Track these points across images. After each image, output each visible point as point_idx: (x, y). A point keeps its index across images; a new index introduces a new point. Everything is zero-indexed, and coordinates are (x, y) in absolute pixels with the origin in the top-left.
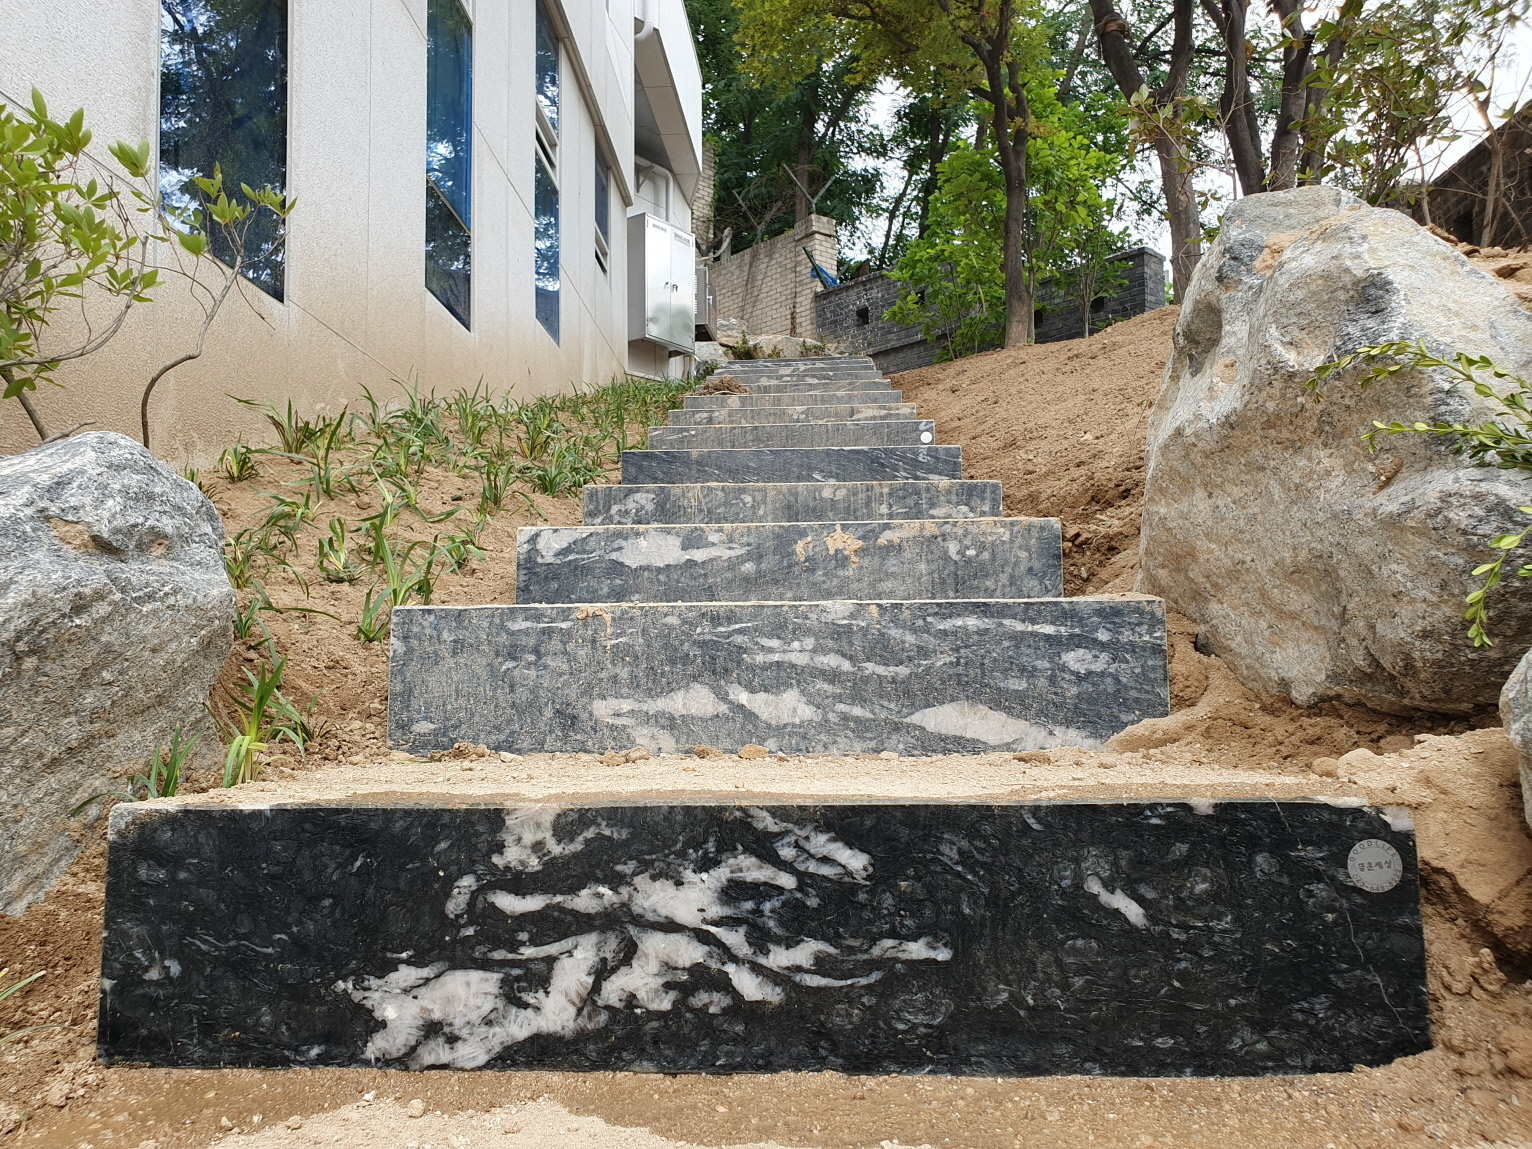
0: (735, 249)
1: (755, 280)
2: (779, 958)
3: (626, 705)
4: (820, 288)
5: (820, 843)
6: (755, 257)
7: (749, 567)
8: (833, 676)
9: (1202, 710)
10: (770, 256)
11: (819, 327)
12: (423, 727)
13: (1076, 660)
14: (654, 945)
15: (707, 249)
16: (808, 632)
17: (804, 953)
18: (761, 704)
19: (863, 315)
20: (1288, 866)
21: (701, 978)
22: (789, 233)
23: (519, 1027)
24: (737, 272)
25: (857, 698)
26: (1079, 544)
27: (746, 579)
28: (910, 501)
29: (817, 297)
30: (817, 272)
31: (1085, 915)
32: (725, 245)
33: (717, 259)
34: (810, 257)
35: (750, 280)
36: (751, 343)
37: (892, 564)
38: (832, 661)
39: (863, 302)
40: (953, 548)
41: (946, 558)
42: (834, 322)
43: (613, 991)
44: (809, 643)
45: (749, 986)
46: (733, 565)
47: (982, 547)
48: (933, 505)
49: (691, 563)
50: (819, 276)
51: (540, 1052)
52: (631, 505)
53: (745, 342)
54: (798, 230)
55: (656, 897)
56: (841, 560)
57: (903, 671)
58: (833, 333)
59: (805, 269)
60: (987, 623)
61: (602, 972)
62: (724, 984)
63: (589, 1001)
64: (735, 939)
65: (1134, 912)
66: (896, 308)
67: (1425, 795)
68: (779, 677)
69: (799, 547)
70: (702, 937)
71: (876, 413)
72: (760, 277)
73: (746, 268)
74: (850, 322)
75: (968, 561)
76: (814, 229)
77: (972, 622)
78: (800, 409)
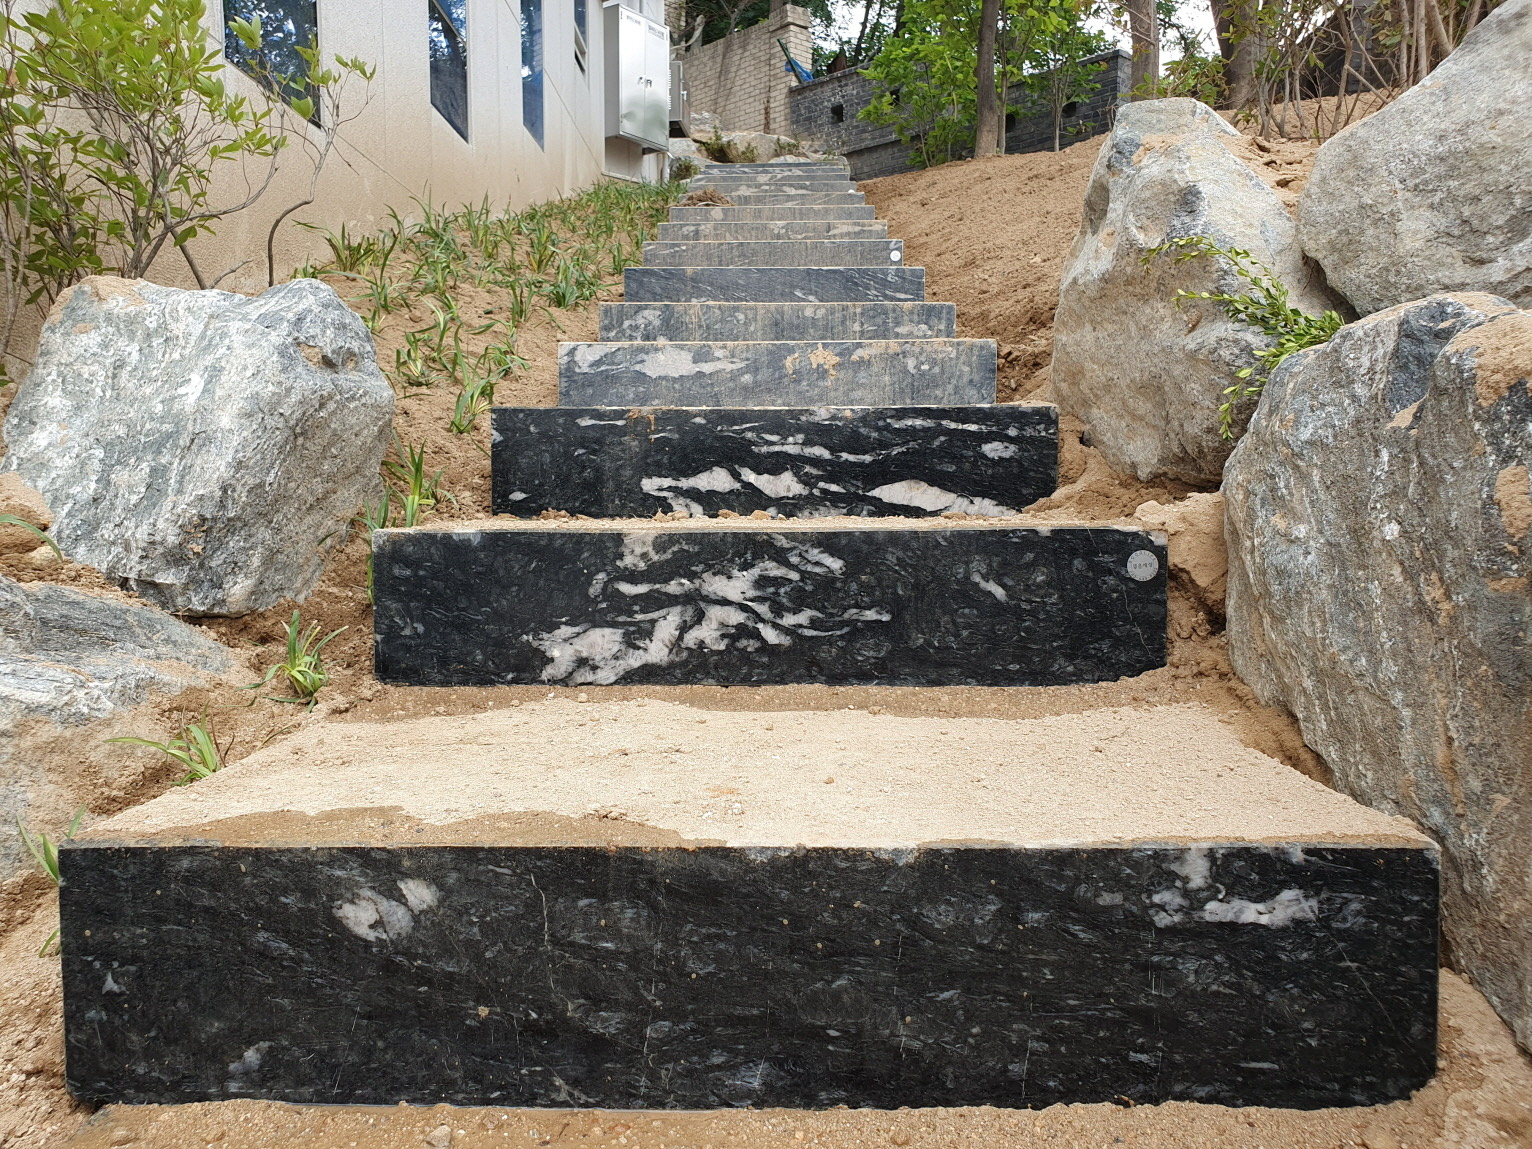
0: (707, 39)
1: (728, 72)
2: (789, 620)
3: (667, 482)
4: (794, 83)
5: (815, 554)
6: (728, 48)
7: (747, 378)
8: (816, 462)
9: (1080, 485)
10: (744, 47)
11: (793, 123)
12: (518, 496)
13: (993, 450)
14: (715, 613)
15: (681, 38)
16: (799, 429)
17: (803, 618)
18: (765, 483)
19: (838, 112)
20: (1092, 566)
21: (742, 631)
22: (764, 23)
23: (635, 660)
24: (710, 64)
25: (831, 478)
26: (1010, 360)
27: (745, 388)
28: (879, 320)
29: (792, 91)
30: (792, 66)
31: (969, 594)
32: (697, 33)
33: (688, 49)
34: (785, 49)
35: (724, 72)
36: (725, 140)
37: (862, 377)
38: (819, 451)
39: (838, 99)
40: (911, 363)
41: (906, 371)
42: (809, 119)
43: (691, 639)
44: (800, 437)
45: (771, 635)
46: (735, 376)
47: (933, 363)
48: (898, 324)
49: (700, 374)
50: (793, 70)
51: (648, 675)
52: (640, 321)
53: (718, 138)
54: (772, 21)
55: (716, 585)
56: (822, 373)
57: (868, 458)
58: (808, 129)
59: (780, 63)
60: (929, 423)
61: (684, 628)
62: (757, 635)
63: (676, 645)
64: (763, 609)
65: (999, 592)
66: (870, 108)
67: (1181, 527)
68: (775, 464)
69: (788, 362)
70: (743, 608)
71: (851, 229)
72: (734, 69)
73: (719, 59)
74: (825, 119)
75: (923, 374)
76: (790, 20)
77: (918, 422)
78: (781, 223)
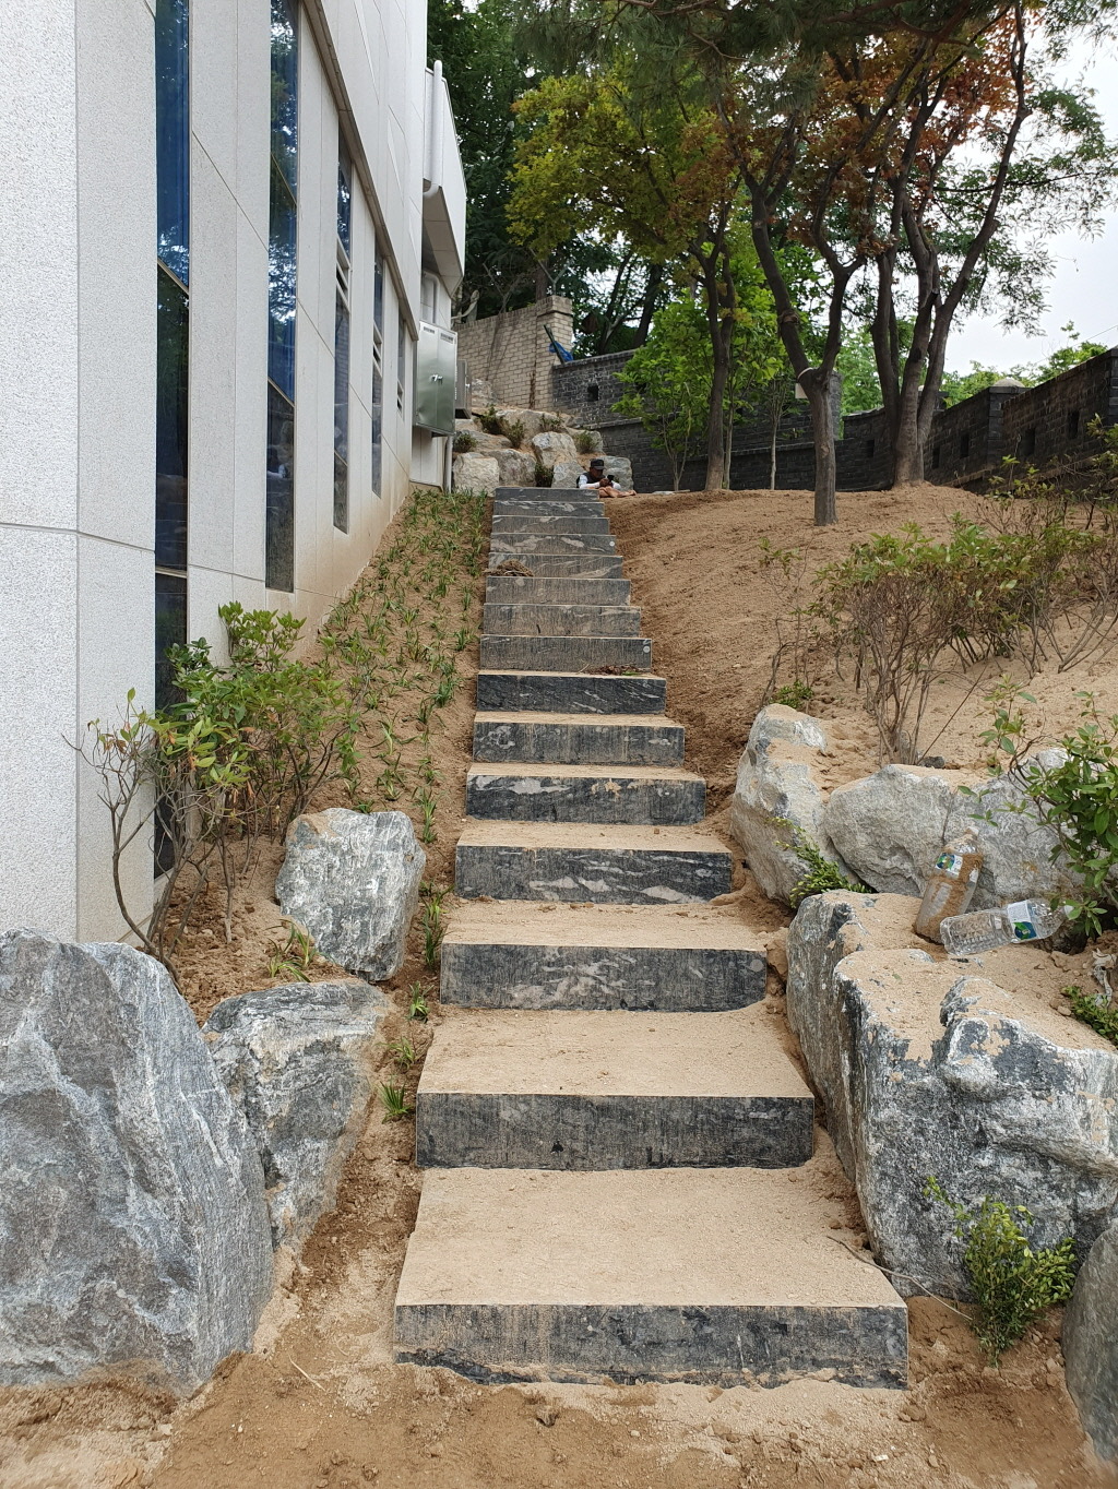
0: (482, 313)
1: (499, 345)
2: (613, 984)
3: (541, 883)
4: (557, 363)
5: (624, 957)
6: (500, 325)
10: (514, 326)
11: (555, 396)
12: (468, 889)
13: (700, 872)
14: (583, 980)
15: (460, 324)
17: (619, 983)
18: (590, 884)
19: (593, 392)
20: (737, 965)
21: (594, 988)
22: (531, 307)
23: (549, 1000)
24: (483, 336)
25: (624, 884)
26: (713, 790)
27: (569, 801)
29: (554, 370)
30: (555, 347)
31: (687, 975)
32: (472, 306)
33: (464, 320)
34: (550, 333)
35: (495, 345)
36: (498, 414)
37: (633, 797)
38: (616, 870)
39: (594, 381)
40: (660, 791)
41: (657, 795)
42: (568, 395)
43: (573, 990)
45: (606, 990)
46: (563, 795)
47: (672, 791)
48: (650, 738)
49: (545, 793)
50: (556, 351)
51: (557, 1005)
52: (498, 732)
53: (492, 412)
54: (538, 307)
55: (584, 968)
56: (611, 794)
58: (567, 404)
59: (545, 344)
61: (569, 986)
62: (600, 991)
63: (566, 993)
64: (603, 979)
65: (700, 975)
66: (622, 403)
68: (597, 875)
69: (593, 788)
70: (595, 979)
72: (505, 343)
73: (492, 333)
74: (582, 397)
75: (666, 797)
76: (554, 308)
